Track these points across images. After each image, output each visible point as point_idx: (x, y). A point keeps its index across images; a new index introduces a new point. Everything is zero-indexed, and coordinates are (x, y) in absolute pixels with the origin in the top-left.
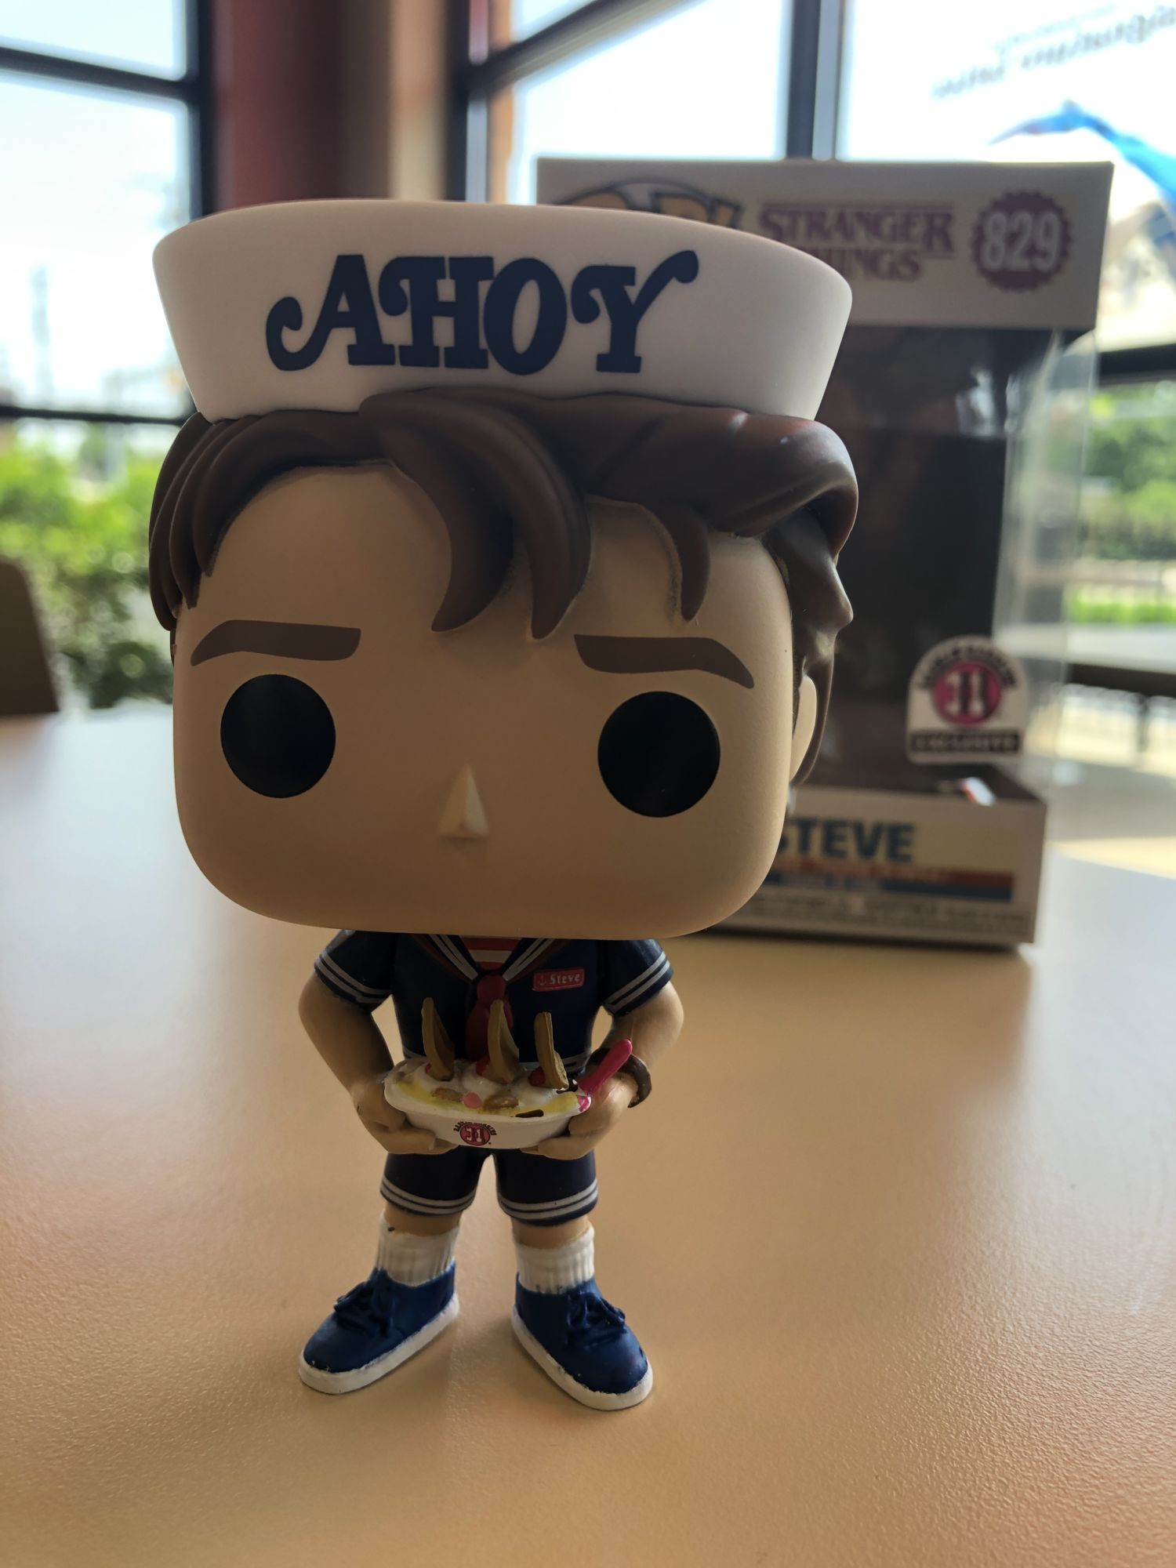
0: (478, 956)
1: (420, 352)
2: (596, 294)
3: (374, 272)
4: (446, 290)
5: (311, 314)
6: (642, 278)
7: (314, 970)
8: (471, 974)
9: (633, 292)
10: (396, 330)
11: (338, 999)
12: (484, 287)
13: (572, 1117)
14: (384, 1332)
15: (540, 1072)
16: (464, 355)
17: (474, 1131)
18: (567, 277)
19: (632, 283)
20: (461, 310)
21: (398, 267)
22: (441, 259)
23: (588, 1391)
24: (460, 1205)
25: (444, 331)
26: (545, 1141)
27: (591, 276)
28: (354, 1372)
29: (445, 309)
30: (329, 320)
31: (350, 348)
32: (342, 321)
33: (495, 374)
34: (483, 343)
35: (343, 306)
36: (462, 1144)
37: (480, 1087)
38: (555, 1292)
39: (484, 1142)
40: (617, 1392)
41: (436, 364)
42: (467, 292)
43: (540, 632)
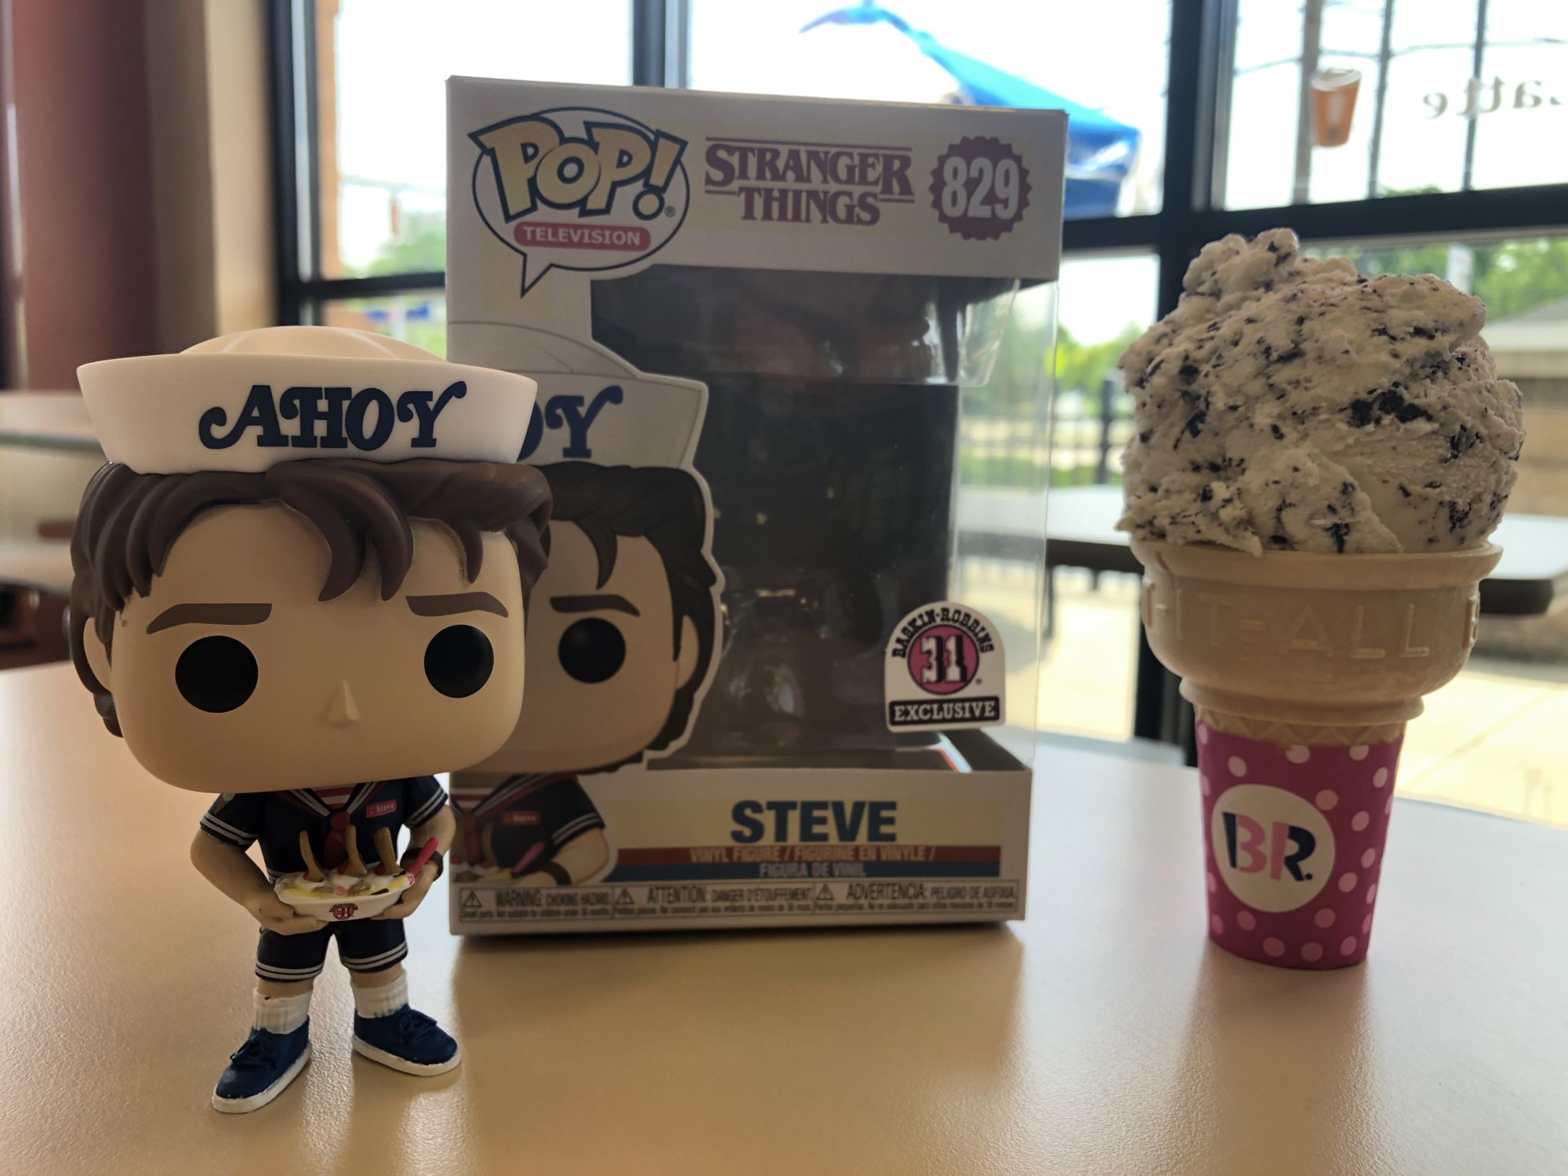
0: (327, 800)
1: (306, 438)
2: (411, 406)
3: (277, 397)
4: (323, 405)
5: (233, 418)
6: (436, 397)
7: (200, 826)
8: (325, 813)
9: (431, 405)
10: (290, 427)
11: (225, 846)
12: (346, 404)
13: (404, 891)
14: (274, 1066)
15: (382, 865)
16: (333, 439)
17: (343, 909)
18: (394, 399)
19: (431, 400)
20: (332, 416)
21: (291, 393)
22: (321, 389)
23: (424, 1066)
24: (316, 971)
25: (320, 428)
26: (389, 908)
27: (408, 397)
28: (260, 1094)
29: (321, 416)
30: (245, 420)
31: (259, 437)
32: (255, 422)
33: (352, 449)
34: (345, 434)
35: (256, 413)
36: (333, 920)
37: (346, 882)
38: (387, 1014)
39: (349, 916)
40: (442, 1062)
41: (315, 446)
42: (335, 406)
43: (386, 596)
